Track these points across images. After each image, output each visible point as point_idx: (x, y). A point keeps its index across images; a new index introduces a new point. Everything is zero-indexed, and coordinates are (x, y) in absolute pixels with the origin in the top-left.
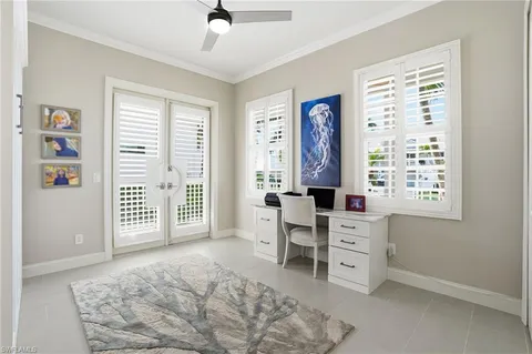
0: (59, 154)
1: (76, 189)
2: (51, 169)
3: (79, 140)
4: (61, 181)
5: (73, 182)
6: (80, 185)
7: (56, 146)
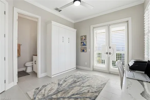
0: (83, 45)
1: (86, 53)
2: (82, 48)
3: (86, 42)
4: (83, 51)
5: (85, 51)
6: (86, 52)
7: (83, 44)
